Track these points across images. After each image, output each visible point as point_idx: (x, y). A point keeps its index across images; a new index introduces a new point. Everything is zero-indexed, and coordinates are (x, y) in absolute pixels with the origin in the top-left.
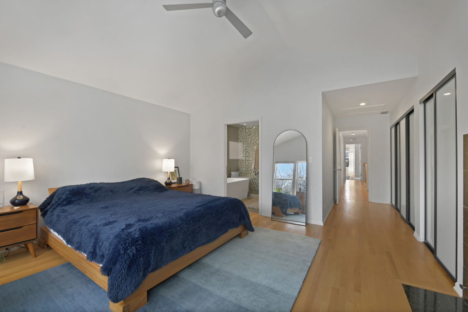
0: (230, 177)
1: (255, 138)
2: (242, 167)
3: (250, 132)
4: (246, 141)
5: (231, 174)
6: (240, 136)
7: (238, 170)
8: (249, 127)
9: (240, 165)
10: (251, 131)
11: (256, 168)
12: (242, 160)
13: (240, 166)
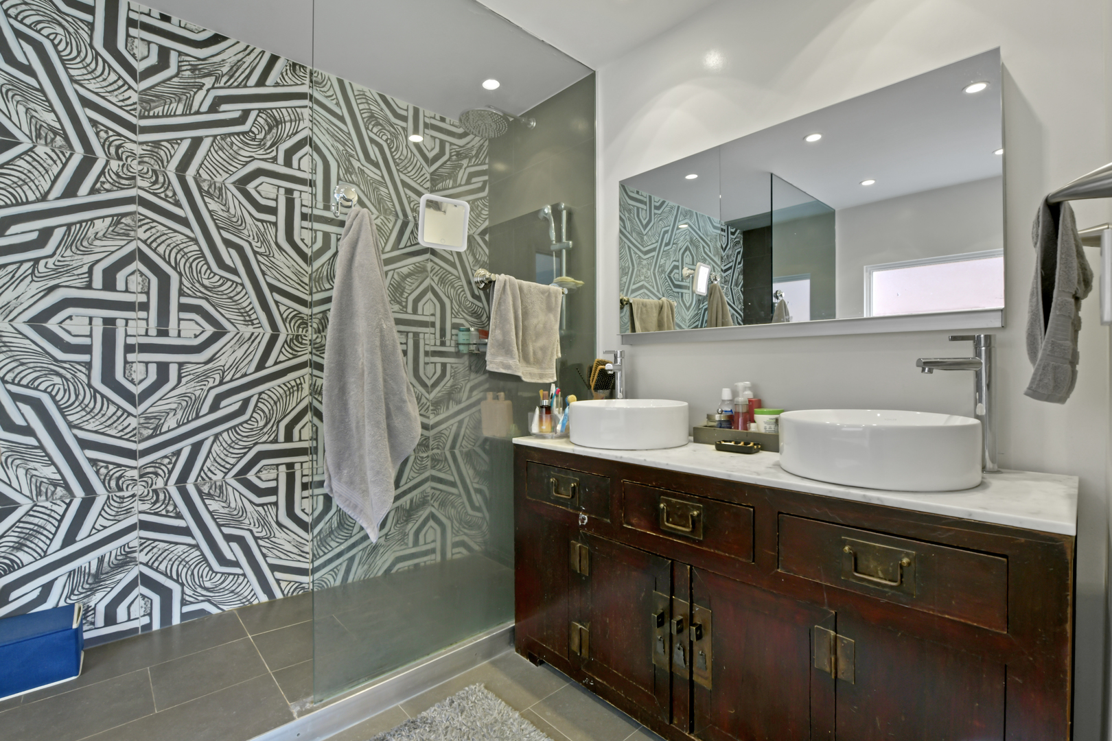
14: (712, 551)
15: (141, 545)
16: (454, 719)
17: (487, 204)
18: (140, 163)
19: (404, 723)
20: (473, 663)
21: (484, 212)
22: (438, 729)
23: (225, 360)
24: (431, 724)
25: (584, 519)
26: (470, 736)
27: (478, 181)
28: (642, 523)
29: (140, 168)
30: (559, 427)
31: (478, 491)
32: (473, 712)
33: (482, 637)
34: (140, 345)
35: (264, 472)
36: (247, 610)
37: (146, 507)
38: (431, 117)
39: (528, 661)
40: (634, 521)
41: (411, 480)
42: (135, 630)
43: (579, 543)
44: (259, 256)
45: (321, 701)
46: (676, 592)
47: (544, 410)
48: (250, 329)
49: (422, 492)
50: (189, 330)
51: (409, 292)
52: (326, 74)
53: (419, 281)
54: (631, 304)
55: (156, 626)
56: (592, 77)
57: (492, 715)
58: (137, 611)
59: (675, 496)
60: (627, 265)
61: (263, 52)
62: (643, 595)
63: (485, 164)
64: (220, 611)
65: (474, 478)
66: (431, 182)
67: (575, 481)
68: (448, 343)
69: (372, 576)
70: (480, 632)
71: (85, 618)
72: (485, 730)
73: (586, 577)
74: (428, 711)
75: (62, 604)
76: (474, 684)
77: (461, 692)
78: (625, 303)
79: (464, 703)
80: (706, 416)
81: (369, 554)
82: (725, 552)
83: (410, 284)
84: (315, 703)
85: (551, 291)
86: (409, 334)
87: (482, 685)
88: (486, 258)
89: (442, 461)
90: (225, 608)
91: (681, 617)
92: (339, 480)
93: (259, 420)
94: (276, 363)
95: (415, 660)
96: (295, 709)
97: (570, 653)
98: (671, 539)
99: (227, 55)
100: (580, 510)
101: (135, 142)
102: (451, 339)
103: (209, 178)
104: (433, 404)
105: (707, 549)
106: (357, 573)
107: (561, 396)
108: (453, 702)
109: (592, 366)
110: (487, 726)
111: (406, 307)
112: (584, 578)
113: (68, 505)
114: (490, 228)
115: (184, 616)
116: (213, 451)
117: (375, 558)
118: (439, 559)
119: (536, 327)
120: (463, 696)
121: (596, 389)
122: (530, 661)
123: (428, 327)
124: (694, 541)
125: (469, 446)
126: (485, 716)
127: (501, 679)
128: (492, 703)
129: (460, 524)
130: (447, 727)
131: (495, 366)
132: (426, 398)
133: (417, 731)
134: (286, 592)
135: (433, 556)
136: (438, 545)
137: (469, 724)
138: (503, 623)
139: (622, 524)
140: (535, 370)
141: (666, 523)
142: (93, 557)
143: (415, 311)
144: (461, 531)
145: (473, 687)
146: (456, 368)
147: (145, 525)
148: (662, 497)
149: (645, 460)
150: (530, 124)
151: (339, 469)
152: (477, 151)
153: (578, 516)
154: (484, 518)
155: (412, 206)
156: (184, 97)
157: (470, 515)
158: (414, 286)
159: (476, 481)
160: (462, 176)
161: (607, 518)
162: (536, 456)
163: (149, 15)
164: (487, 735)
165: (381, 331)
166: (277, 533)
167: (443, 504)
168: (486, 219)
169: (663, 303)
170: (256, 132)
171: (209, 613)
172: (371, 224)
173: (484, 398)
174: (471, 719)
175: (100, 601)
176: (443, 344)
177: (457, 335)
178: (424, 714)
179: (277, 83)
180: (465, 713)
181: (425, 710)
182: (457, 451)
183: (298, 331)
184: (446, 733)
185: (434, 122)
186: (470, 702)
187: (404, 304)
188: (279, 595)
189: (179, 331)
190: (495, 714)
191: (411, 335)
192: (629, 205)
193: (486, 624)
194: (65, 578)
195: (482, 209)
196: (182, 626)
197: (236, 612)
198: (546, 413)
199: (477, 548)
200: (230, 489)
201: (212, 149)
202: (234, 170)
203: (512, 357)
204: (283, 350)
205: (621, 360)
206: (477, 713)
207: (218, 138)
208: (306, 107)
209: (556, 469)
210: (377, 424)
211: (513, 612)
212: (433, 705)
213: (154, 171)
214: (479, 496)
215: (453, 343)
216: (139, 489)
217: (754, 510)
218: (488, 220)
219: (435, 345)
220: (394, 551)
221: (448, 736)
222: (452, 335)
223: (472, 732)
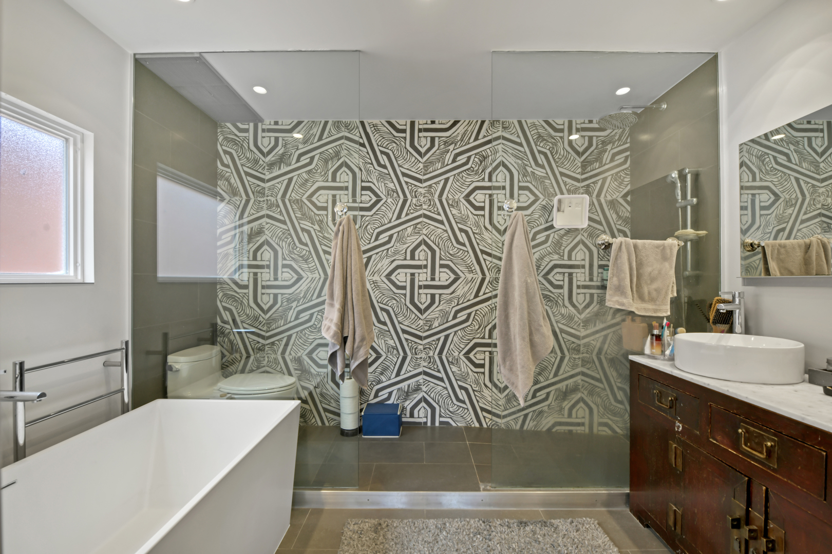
0: (164, 395)
1: (307, 181)
2: (234, 320)
3: (280, 150)
4: (262, 193)
5: (165, 368)
6: (223, 164)
7: (212, 336)
8: (276, 123)
9: (225, 308)
10: (285, 146)
11: (349, 332)
12: (236, 283)
13: (227, 316)
14: (785, 480)
15: (424, 382)
16: (571, 532)
17: (629, 173)
18: (424, 197)
19: (539, 520)
20: (594, 505)
21: (626, 180)
22: (559, 533)
23: (459, 292)
24: (556, 528)
25: (679, 427)
26: (579, 546)
27: (620, 159)
28: (725, 441)
29: (424, 199)
30: (668, 352)
31: (619, 388)
32: (585, 534)
33: (603, 491)
34: (424, 285)
35: (478, 354)
36: (468, 429)
37: (426, 364)
38: (581, 123)
39: (638, 521)
40: (719, 438)
41: (566, 372)
42: (420, 423)
43: (675, 444)
44: (475, 235)
45: (495, 488)
46: (753, 505)
47: (654, 337)
48: (471, 275)
49: (575, 382)
50: (444, 277)
51: (565, 246)
52: (511, 120)
53: (573, 237)
54: (763, 247)
55: (429, 424)
56: (715, 57)
57: (597, 541)
58: (422, 415)
59: (753, 426)
60: (794, 196)
61: (477, 121)
62: (724, 499)
63: (627, 143)
64: (456, 425)
65: (617, 379)
66: (582, 168)
67: (673, 396)
68: (595, 279)
69: (539, 429)
70: (601, 487)
71: (403, 411)
72: (590, 548)
73: (680, 472)
74: (556, 521)
75: (395, 403)
76: (591, 518)
77: (579, 519)
78: (756, 246)
79: (580, 526)
80: (826, 361)
81: (537, 416)
82: (798, 485)
83: (566, 240)
84: (492, 488)
85: (666, 245)
86: (565, 274)
87: (596, 522)
88: (628, 214)
89: (590, 362)
90: (459, 424)
91: (755, 528)
92: (505, 367)
93: (475, 325)
94: (484, 294)
95: (552, 487)
96: (482, 487)
97: (667, 525)
98: (749, 460)
99: (460, 129)
100: (677, 419)
101: (422, 188)
102: (598, 276)
103: (452, 197)
104: (583, 322)
105: (781, 477)
106: (530, 425)
107: (673, 327)
108: (573, 522)
109: (712, 303)
110: (592, 546)
111: (563, 256)
112: (678, 472)
113: (398, 358)
114: (631, 191)
115: (441, 423)
116: (454, 340)
117: (542, 418)
118: (587, 431)
119: (650, 273)
120: (581, 522)
121: (715, 322)
122: (640, 522)
123: (579, 268)
124: (769, 468)
125: (613, 355)
126: (592, 540)
127: (612, 524)
128: (600, 535)
129: (605, 410)
130: (565, 535)
131: (612, 303)
132: (578, 318)
133: (546, 528)
134: (488, 424)
135: (582, 428)
136: (587, 421)
137: (580, 539)
138: (621, 487)
139: (708, 438)
140: (650, 306)
141: (743, 446)
142: (406, 383)
143: (570, 258)
144: (606, 416)
145: (589, 520)
146: (602, 297)
147: (426, 373)
148: (742, 424)
149: (728, 390)
150: (661, 108)
151: (505, 361)
152: (620, 135)
153: (675, 423)
154: (626, 410)
155: (567, 187)
156: (441, 159)
157: (614, 406)
158: (569, 242)
159: (619, 380)
160: (606, 157)
161: (697, 431)
162: (645, 371)
163: (426, 124)
164: (590, 551)
165: (527, 283)
166: (484, 390)
167: (591, 393)
168: (628, 184)
169: (811, 242)
170: (474, 167)
171: (451, 425)
172: (523, 220)
173: (624, 320)
174: (583, 537)
175: (409, 405)
176: (591, 280)
177: (602, 273)
178: (553, 521)
179: (485, 136)
180: (579, 532)
181: (554, 519)
182: (602, 357)
183: (496, 275)
184: (564, 537)
185: (583, 126)
186: (584, 527)
187: (562, 254)
188: (485, 426)
189: (440, 278)
190: (600, 542)
191: (566, 275)
192: (796, 137)
193: (607, 482)
194: (396, 391)
195: (624, 178)
196: (440, 427)
197: (463, 428)
198: (656, 340)
199: (618, 430)
200: (461, 361)
201: (454, 182)
202: (463, 190)
203: (626, 297)
204: (488, 286)
205: (740, 300)
206: (587, 535)
207: (456, 175)
208: (500, 144)
209: (659, 384)
210: (523, 339)
211: (629, 483)
212: (560, 519)
213: (429, 200)
214: (621, 392)
215: (599, 279)
216: (423, 355)
217: (826, 455)
218: (629, 185)
219: (585, 281)
220: (554, 418)
221: (564, 540)
222: (598, 273)
223: (581, 545)
